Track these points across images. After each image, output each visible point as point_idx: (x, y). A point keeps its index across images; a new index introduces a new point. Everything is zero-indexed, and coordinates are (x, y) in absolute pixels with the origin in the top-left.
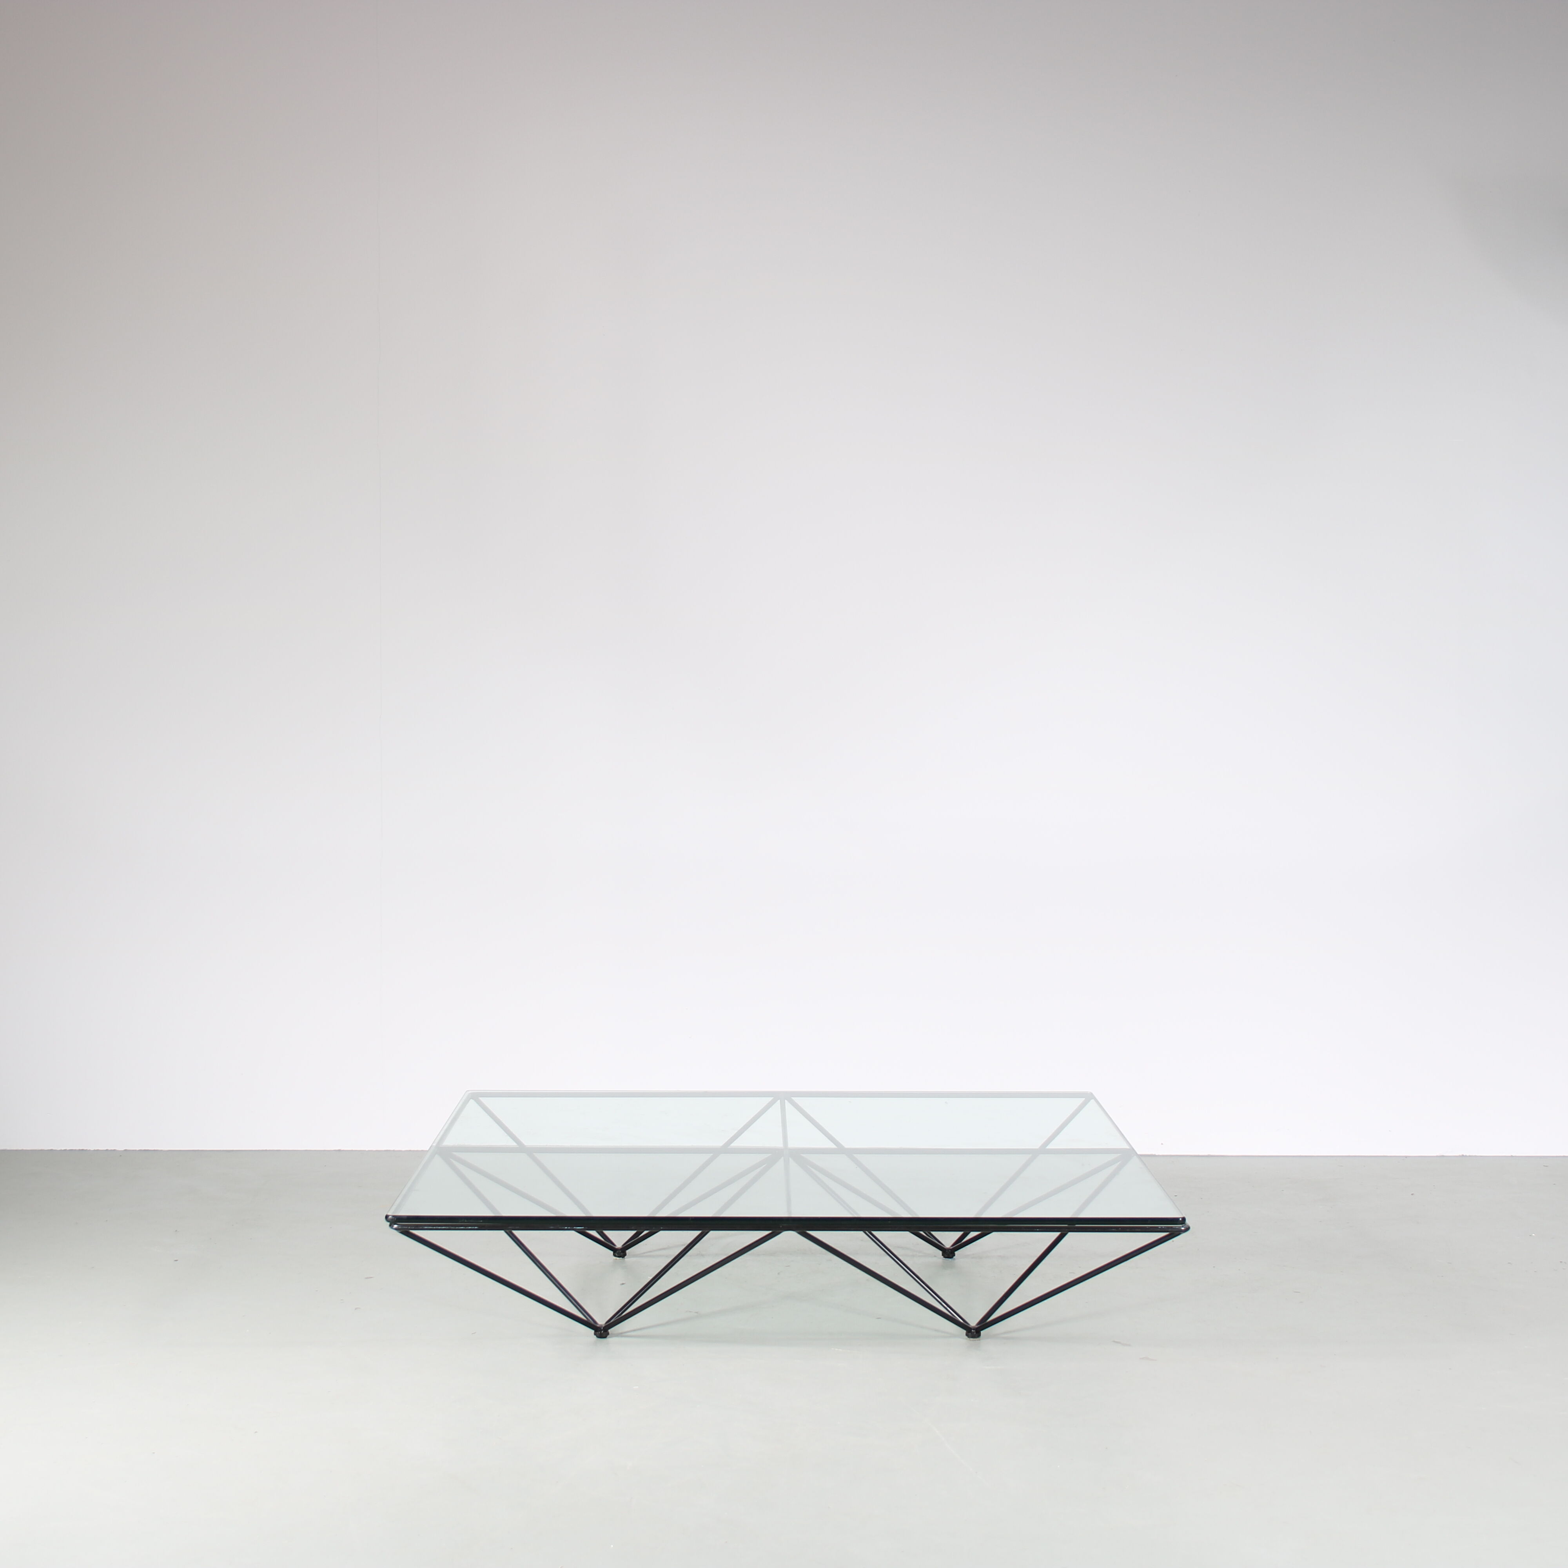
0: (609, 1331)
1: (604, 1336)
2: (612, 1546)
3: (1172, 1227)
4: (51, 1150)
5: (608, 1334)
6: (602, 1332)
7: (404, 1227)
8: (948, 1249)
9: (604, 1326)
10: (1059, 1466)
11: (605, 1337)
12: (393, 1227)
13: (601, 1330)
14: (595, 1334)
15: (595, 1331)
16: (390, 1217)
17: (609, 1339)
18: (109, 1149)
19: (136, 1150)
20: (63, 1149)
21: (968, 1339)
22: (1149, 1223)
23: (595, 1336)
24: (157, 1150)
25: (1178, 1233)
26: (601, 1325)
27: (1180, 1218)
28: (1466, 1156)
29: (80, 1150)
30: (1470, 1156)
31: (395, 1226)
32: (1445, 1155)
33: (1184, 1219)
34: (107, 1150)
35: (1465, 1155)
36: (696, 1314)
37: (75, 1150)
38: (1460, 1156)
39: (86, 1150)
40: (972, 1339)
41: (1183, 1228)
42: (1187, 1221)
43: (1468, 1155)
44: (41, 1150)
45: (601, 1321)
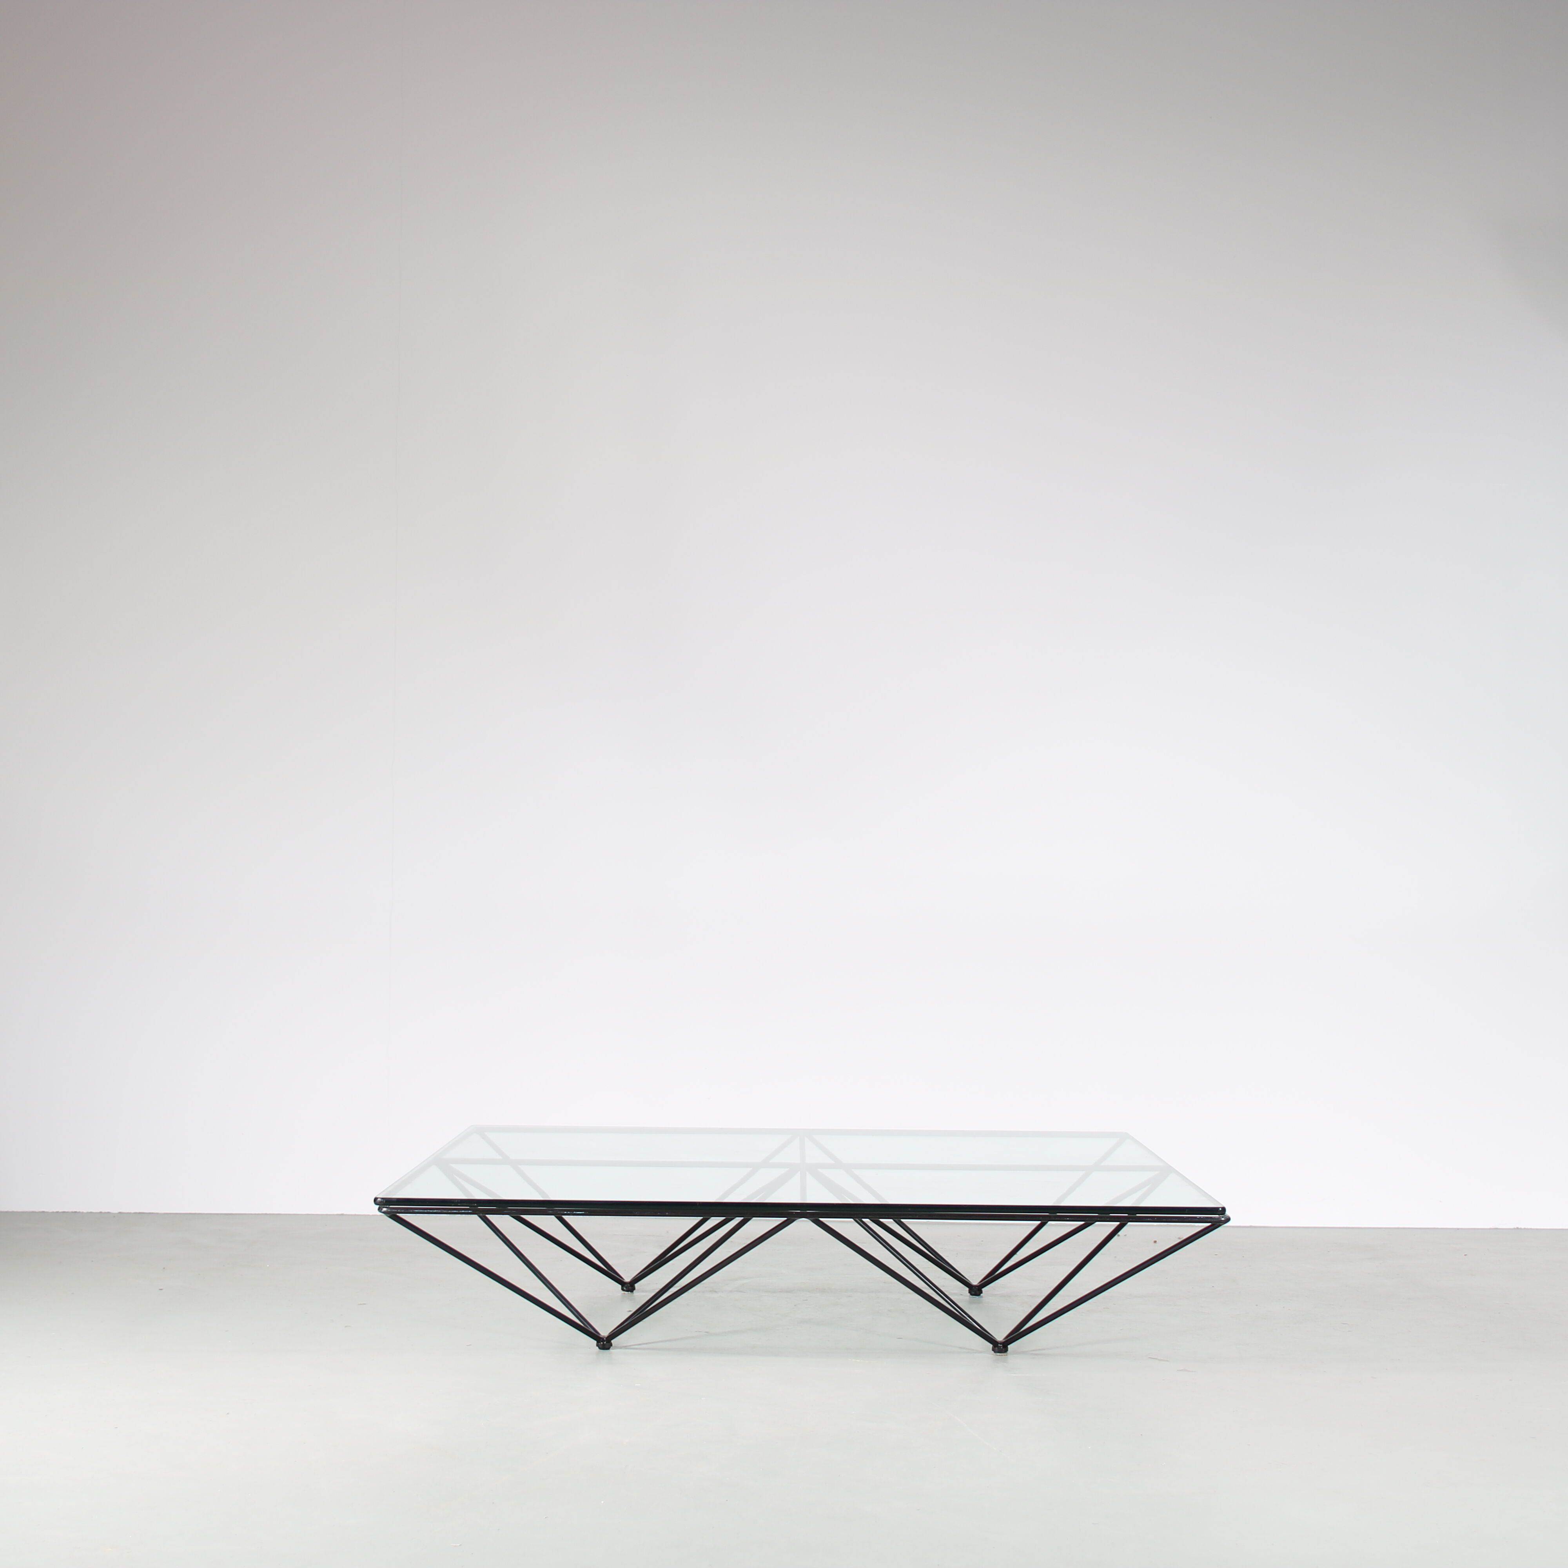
0: (612, 1341)
1: (607, 1347)
2: (603, 1502)
3: (1211, 1218)
4: (43, 1212)
5: (611, 1345)
6: (605, 1343)
7: (394, 1210)
8: (975, 1286)
9: (606, 1336)
10: (1090, 1447)
11: (608, 1349)
12: (382, 1210)
13: (603, 1341)
14: (597, 1345)
15: (597, 1342)
16: (379, 1199)
17: (611, 1350)
18: (103, 1211)
19: (130, 1213)
20: (55, 1211)
21: (995, 1354)
22: (1186, 1212)
23: (597, 1348)
24: (153, 1213)
25: (1218, 1224)
26: (604, 1336)
27: (1220, 1208)
28: (1521, 1229)
29: (72, 1212)
30: (1525, 1229)
31: (385, 1209)
32: (1499, 1227)
33: (1224, 1209)
34: (101, 1212)
35: (1519, 1227)
36: (706, 1333)
37: (68, 1212)
38: (1514, 1229)
39: (79, 1212)
40: (998, 1354)
41: (1223, 1219)
42: (1228, 1213)
43: (1523, 1227)
44: (33, 1212)
45: (604, 1333)
